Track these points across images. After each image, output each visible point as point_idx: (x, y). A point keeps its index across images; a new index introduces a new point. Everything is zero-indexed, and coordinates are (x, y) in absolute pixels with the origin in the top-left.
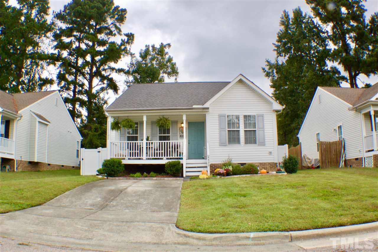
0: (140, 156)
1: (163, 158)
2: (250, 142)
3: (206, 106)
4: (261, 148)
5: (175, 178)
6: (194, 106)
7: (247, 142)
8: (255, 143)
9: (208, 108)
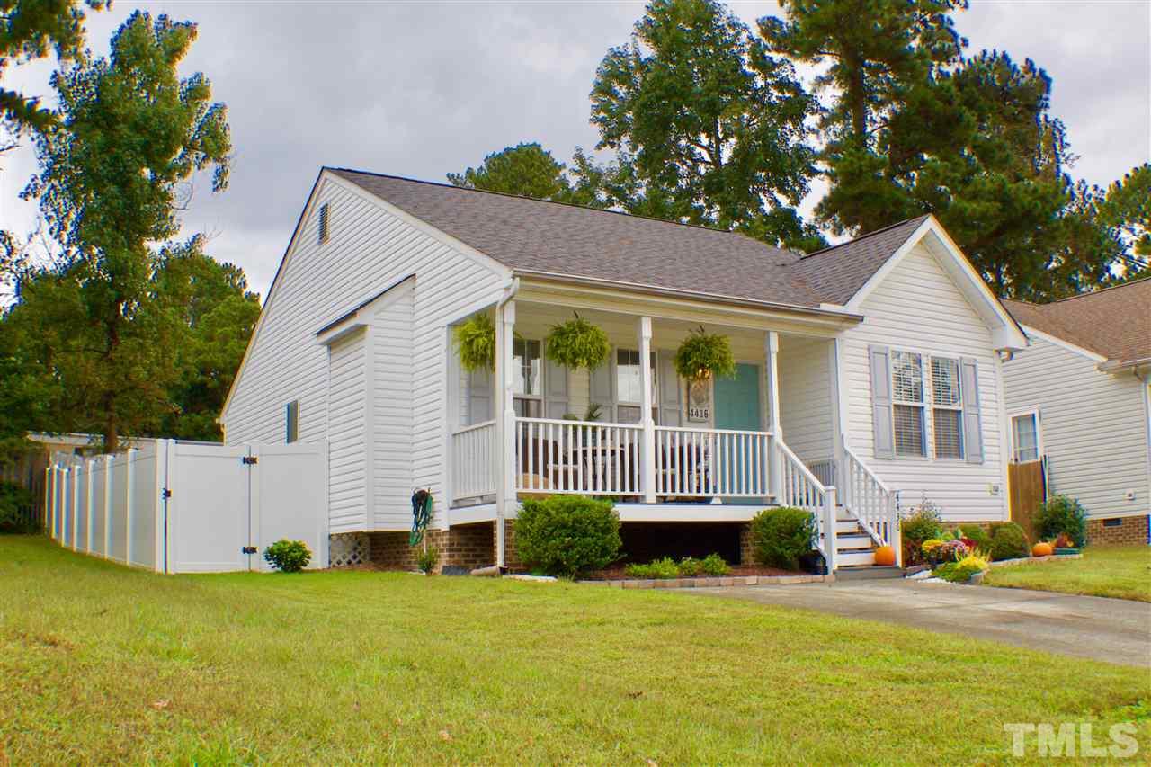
0: (632, 489)
1: (711, 498)
2: (948, 455)
3: (852, 308)
4: (975, 470)
5: (809, 578)
6: (825, 307)
7: (942, 452)
8: (959, 454)
9: (860, 319)
